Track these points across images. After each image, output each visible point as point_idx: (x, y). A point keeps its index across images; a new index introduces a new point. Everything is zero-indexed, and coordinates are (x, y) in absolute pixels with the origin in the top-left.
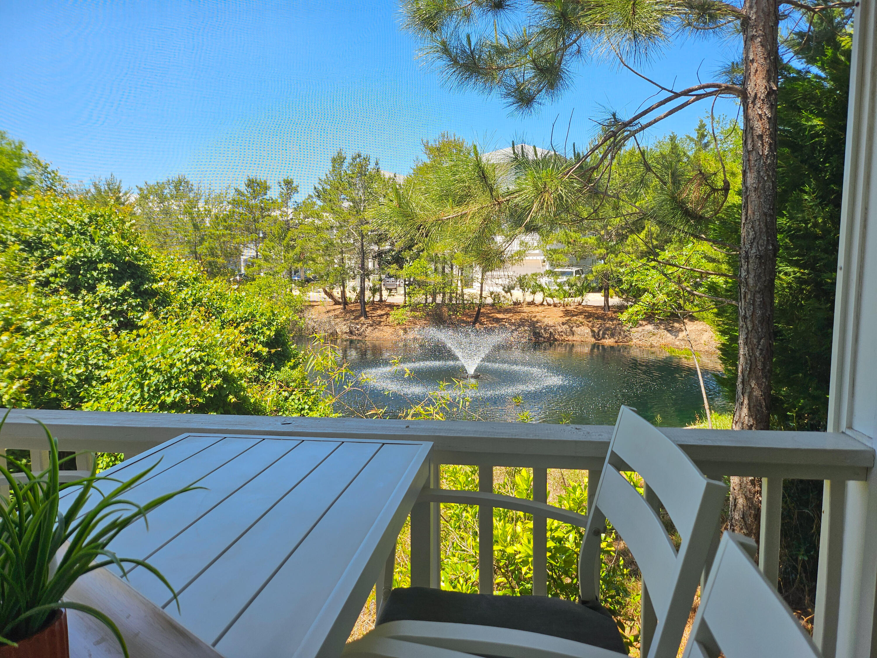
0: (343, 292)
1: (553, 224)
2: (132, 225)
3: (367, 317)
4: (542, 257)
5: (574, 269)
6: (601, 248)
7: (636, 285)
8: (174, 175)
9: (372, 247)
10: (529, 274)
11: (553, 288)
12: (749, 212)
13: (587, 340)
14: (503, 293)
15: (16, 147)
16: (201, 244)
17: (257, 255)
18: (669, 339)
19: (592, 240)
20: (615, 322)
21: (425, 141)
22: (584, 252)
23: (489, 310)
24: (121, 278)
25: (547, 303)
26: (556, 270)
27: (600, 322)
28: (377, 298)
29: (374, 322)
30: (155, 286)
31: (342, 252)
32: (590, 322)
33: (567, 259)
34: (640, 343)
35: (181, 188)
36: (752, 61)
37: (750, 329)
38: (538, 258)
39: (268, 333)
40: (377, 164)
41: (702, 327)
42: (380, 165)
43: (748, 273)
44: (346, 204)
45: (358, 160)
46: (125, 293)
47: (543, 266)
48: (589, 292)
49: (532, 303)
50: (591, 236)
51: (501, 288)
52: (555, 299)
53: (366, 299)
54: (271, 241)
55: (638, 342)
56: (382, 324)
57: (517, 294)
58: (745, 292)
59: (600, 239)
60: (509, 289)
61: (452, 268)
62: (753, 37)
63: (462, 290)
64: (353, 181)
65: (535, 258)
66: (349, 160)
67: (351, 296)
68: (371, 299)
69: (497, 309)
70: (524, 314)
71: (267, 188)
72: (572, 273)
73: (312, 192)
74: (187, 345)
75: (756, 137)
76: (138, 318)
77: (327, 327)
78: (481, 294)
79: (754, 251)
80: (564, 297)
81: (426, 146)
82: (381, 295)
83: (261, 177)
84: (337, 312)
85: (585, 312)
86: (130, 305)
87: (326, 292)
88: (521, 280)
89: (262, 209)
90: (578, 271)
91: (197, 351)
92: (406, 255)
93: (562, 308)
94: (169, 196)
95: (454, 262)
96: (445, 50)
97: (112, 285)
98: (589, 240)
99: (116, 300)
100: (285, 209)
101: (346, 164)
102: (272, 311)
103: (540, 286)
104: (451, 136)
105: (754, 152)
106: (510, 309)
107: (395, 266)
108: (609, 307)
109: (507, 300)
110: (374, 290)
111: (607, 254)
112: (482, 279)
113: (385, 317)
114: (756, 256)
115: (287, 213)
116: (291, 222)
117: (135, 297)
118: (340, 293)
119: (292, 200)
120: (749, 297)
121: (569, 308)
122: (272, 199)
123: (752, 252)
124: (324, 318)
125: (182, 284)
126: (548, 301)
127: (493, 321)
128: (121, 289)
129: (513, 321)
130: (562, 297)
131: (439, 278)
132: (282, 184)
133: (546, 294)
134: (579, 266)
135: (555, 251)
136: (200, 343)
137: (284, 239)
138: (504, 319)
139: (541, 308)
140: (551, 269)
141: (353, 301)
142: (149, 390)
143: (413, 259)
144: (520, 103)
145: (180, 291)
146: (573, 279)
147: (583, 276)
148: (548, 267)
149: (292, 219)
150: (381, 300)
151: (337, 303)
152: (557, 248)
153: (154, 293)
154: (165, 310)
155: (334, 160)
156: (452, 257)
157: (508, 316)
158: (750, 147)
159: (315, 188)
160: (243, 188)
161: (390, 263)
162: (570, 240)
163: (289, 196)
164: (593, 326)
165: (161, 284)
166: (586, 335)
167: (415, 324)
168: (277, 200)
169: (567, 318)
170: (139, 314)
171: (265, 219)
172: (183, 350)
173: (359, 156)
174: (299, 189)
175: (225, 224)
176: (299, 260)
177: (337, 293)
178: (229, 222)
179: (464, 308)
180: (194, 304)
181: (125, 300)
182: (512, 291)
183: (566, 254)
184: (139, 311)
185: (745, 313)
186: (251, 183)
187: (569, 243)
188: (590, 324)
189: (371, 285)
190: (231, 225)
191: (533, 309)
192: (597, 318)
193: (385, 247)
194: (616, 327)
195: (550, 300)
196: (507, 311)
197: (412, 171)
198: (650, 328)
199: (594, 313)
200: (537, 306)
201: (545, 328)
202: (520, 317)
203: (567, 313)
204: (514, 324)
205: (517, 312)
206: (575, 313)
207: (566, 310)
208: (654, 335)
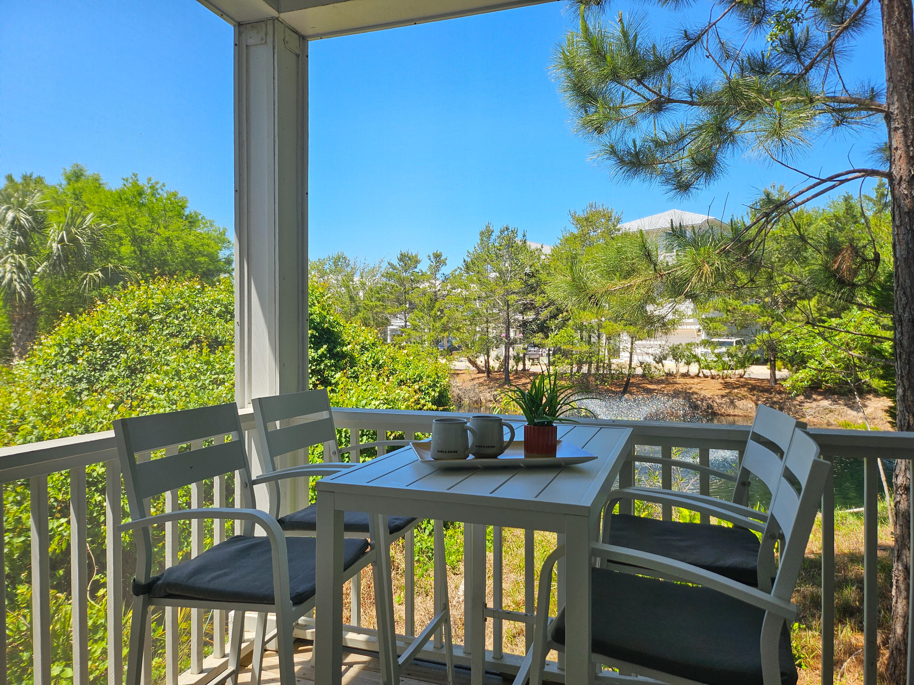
0: (487, 362)
1: (711, 293)
2: (329, 298)
3: (511, 386)
4: (698, 327)
5: (734, 340)
6: (765, 316)
7: (801, 352)
8: (334, 253)
9: (516, 317)
10: (684, 344)
11: (709, 360)
12: (900, 280)
13: (750, 415)
14: (654, 363)
15: (220, 234)
16: (356, 314)
17: (406, 325)
19: (755, 308)
20: (784, 396)
21: (572, 212)
22: (746, 320)
23: (639, 380)
24: (319, 343)
25: (704, 375)
26: (713, 340)
27: (767, 395)
28: (520, 367)
30: (345, 349)
31: (487, 322)
32: (754, 395)
33: (726, 328)
34: (815, 420)
35: (340, 263)
36: (896, 149)
37: (907, 387)
38: (693, 327)
39: (433, 393)
40: (524, 236)
42: (528, 237)
43: (902, 335)
44: (493, 275)
45: (506, 232)
46: (323, 355)
47: (698, 335)
48: (752, 364)
49: (686, 375)
50: (754, 304)
51: (652, 358)
52: (712, 371)
53: (510, 367)
54: (421, 311)
55: (812, 419)
57: (670, 365)
58: (900, 353)
59: (764, 306)
60: (660, 360)
61: (599, 337)
62: (896, 129)
63: (609, 359)
64: (501, 252)
65: (689, 327)
66: (497, 233)
67: (495, 364)
68: (515, 368)
69: (648, 379)
70: (678, 386)
71: (417, 262)
72: (733, 343)
73: (461, 264)
74: (376, 399)
75: (902, 214)
76: (332, 376)
77: (472, 394)
78: (630, 364)
79: (907, 315)
80: (724, 369)
81: (573, 217)
82: (524, 365)
83: (413, 252)
84: (481, 380)
85: (748, 384)
86: (326, 365)
87: (470, 361)
88: (674, 350)
89: (412, 281)
90: (739, 341)
91: (384, 404)
92: (552, 324)
93: (720, 380)
94: (328, 271)
95: (602, 331)
96: (613, 151)
97: (313, 348)
98: (751, 307)
99: (317, 360)
100: (433, 281)
101: (493, 237)
102: (436, 374)
103: (695, 356)
104: (599, 206)
105: (902, 227)
106: (662, 380)
107: (540, 335)
108: (776, 380)
109: (658, 370)
110: (517, 359)
111: (773, 322)
112: (632, 348)
114: (909, 320)
115: (435, 284)
116: (439, 293)
117: (330, 359)
118: (484, 362)
119: (440, 272)
120: (904, 357)
121: (728, 380)
122: (422, 272)
123: (905, 316)
124: (469, 385)
125: (364, 348)
126: (705, 373)
127: (644, 391)
128: (320, 352)
129: (666, 392)
130: (721, 368)
131: (585, 348)
132: (432, 257)
133: (702, 365)
134: (741, 336)
135: (712, 320)
136: (387, 397)
137: (432, 309)
138: (655, 390)
139: (696, 380)
140: (707, 338)
141: (496, 370)
142: (346, 435)
143: (559, 327)
144: (678, 190)
145: (362, 354)
146: (732, 349)
147: (745, 347)
148: (703, 336)
149: (439, 290)
150: (524, 370)
151: (480, 371)
152: (714, 316)
153: (343, 355)
154: (352, 370)
155: (482, 234)
156: (600, 326)
157: (659, 387)
158: (898, 223)
159: (465, 261)
160: (395, 262)
161: (534, 332)
162: (730, 308)
163: (437, 269)
164: (758, 400)
165: (349, 347)
166: (749, 410)
168: (426, 273)
169: (727, 391)
170: (333, 373)
171: (415, 291)
172: (373, 402)
173: (507, 229)
174: (447, 262)
175: (378, 296)
176: (445, 331)
177: (481, 361)
178: (382, 294)
179: (612, 378)
180: (373, 366)
181: (322, 361)
182: (664, 362)
183: (725, 323)
184: (332, 371)
185: (902, 372)
186: (403, 258)
187: (728, 311)
188: (754, 398)
189: (515, 354)
190: (383, 297)
191: (688, 380)
192: (761, 391)
193: (530, 316)
194: (785, 402)
195: (707, 372)
196: (659, 382)
197: (559, 241)
198: (826, 403)
199: (759, 386)
200: (693, 378)
201: (702, 400)
202: (673, 389)
203: (727, 385)
204: (667, 395)
205: (670, 383)
206: (735, 386)
207: (726, 383)
208: (831, 411)
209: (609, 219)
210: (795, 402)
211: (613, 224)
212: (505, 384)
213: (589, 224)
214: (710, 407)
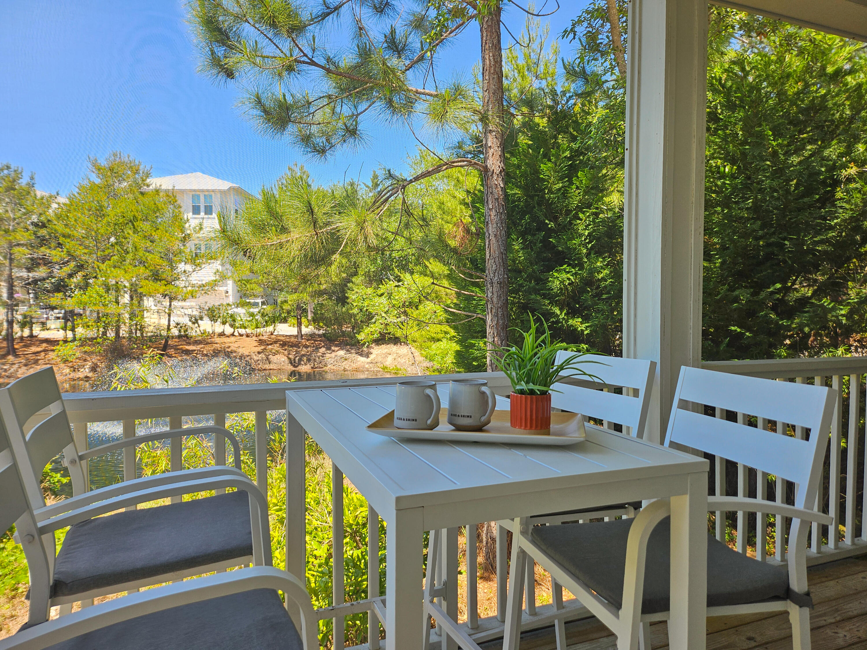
3: (17, 356)
5: (261, 300)
11: (244, 319)
13: (284, 368)
14: (190, 324)
18: (359, 363)
20: (309, 349)
21: (93, 159)
22: (279, 282)
23: (175, 342)
25: (239, 334)
27: (295, 349)
28: (26, 332)
29: (27, 359)
32: (285, 350)
34: (334, 368)
37: (495, 334)
38: (222, 288)
40: (32, 178)
41: (386, 350)
42: (36, 180)
45: (6, 172)
47: (226, 296)
49: (222, 334)
51: (188, 319)
52: (247, 330)
53: (15, 334)
55: (332, 367)
56: (40, 362)
57: (206, 325)
58: (491, 308)
60: (196, 320)
68: (20, 334)
69: (185, 340)
70: (216, 345)
72: (258, 303)
78: (169, 326)
79: (496, 278)
80: (257, 327)
81: (94, 165)
82: (31, 330)
85: (279, 340)
88: (210, 310)
92: (71, 281)
93: (254, 338)
103: (232, 317)
104: (124, 156)
106: (200, 340)
108: (302, 336)
109: (194, 331)
110: (23, 325)
112: (170, 309)
113: (43, 354)
121: (261, 337)
126: (240, 332)
127: (182, 352)
129: (205, 352)
130: (254, 327)
135: (248, 282)
138: (195, 350)
139: (232, 339)
150: (31, 336)
157: (199, 347)
164: (289, 354)
166: (283, 363)
167: (85, 360)
169: (263, 347)
173: (8, 168)
182: (199, 322)
185: (492, 323)
188: (286, 352)
191: (223, 339)
192: (292, 346)
193: (41, 272)
194: (311, 354)
195: (242, 331)
196: (197, 342)
197: (77, 190)
198: (342, 353)
199: (289, 342)
200: (228, 337)
201: (241, 358)
202: (212, 348)
203: (261, 342)
204: (206, 355)
205: (208, 343)
206: (269, 343)
207: (260, 340)
208: (346, 360)
209: (137, 172)
210: (319, 354)
211: (142, 178)
212: (8, 354)
213: (114, 174)
214: (248, 364)
